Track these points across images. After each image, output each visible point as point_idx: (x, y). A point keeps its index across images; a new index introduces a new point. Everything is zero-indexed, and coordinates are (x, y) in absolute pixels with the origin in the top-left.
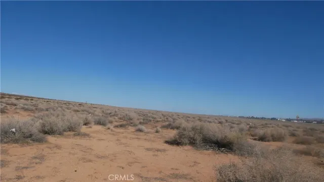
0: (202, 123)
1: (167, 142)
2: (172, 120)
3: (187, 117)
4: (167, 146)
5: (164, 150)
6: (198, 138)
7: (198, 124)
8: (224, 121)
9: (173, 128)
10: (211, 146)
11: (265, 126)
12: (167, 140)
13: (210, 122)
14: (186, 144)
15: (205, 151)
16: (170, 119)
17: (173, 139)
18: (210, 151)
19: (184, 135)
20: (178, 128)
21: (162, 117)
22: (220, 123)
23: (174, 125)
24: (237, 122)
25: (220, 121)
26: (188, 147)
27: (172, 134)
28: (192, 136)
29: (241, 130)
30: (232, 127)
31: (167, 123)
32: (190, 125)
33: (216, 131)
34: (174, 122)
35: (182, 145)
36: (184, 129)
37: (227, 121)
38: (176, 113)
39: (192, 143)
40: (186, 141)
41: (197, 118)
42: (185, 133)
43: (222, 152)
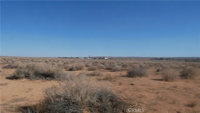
0: (34, 63)
1: (8, 78)
2: (11, 62)
3: (23, 60)
4: (8, 81)
5: (6, 84)
6: (31, 73)
7: (31, 64)
8: (48, 60)
9: (12, 68)
10: (40, 77)
11: (73, 62)
12: (8, 76)
13: (39, 62)
14: (23, 78)
15: (37, 81)
16: (10, 61)
17: (13, 75)
18: (40, 80)
19: (20, 72)
20: (16, 67)
21: (3, 60)
22: (46, 62)
23: (13, 65)
24: (57, 61)
25: (46, 60)
26: (24, 80)
27: (11, 72)
28: (27, 72)
29: (59, 65)
30: (53, 64)
31: (8, 65)
32: (24, 65)
33: (43, 67)
34: (13, 64)
35: (19, 79)
36: (21, 68)
37: (50, 60)
38: (14, 57)
39: (27, 76)
40: (23, 75)
41: (30, 60)
42: (21, 70)
43: (48, 80)
